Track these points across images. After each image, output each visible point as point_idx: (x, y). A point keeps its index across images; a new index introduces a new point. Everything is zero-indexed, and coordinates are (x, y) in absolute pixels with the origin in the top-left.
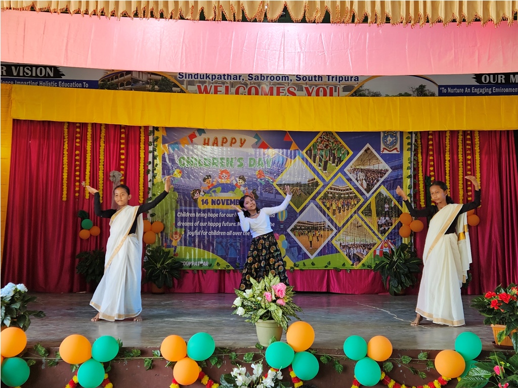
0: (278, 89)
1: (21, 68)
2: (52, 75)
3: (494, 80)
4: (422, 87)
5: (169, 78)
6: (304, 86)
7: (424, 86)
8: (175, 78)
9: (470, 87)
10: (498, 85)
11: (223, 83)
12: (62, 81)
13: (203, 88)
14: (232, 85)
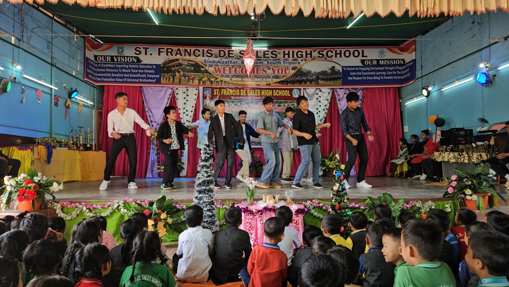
0: (257, 69)
1: (119, 57)
2: (136, 61)
3: (371, 63)
4: (333, 67)
5: (199, 63)
6: (271, 67)
7: (334, 67)
8: (202, 63)
9: (358, 67)
10: (373, 66)
11: (228, 66)
12: (141, 64)
13: (217, 68)
14: (233, 67)
